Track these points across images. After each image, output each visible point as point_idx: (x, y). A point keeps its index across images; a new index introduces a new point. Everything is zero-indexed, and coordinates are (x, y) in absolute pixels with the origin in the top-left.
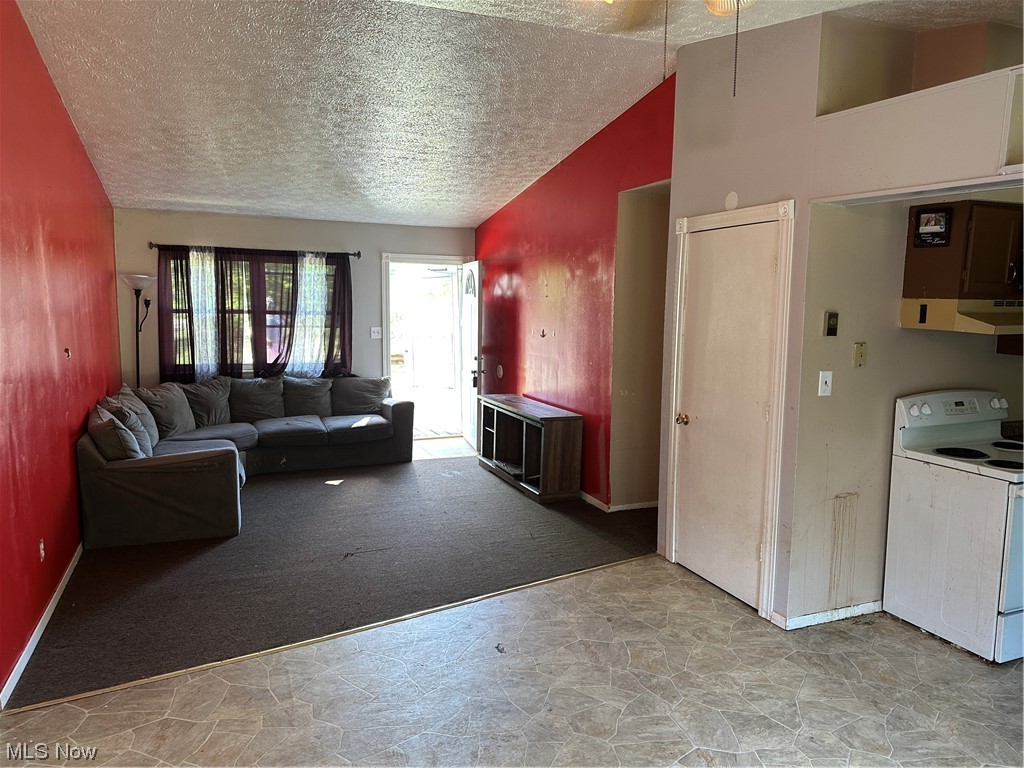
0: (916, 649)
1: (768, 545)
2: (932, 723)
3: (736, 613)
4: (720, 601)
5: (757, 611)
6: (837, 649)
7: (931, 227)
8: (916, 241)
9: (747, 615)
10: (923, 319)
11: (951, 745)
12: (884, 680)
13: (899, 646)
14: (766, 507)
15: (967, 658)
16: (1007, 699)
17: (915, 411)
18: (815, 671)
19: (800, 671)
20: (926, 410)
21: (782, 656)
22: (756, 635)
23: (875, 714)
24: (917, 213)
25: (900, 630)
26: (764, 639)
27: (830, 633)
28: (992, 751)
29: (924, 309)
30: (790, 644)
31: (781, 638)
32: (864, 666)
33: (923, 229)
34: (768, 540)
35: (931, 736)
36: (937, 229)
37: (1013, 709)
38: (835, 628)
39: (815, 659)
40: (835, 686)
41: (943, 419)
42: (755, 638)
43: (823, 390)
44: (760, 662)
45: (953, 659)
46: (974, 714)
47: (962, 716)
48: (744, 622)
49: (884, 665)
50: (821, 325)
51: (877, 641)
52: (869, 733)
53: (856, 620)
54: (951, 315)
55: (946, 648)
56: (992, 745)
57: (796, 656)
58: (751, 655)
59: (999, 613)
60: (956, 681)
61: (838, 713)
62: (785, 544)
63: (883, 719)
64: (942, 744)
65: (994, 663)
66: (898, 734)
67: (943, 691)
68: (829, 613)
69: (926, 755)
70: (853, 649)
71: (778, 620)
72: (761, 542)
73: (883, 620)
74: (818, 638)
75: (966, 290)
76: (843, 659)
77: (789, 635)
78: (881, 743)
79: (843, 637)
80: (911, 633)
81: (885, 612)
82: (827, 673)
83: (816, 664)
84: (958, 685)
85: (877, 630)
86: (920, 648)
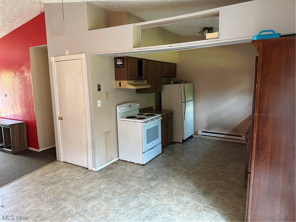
0: (127, 167)
1: (89, 150)
2: (132, 183)
3: (82, 171)
4: (78, 169)
5: (88, 169)
6: (110, 172)
7: (119, 63)
8: (116, 66)
9: (85, 170)
10: (120, 86)
11: (137, 187)
12: (121, 176)
13: (124, 167)
14: (87, 139)
15: (138, 165)
16: (146, 172)
17: (121, 109)
18: (105, 180)
19: (101, 181)
20: (123, 108)
21: (96, 179)
22: (88, 175)
23: (120, 186)
24: (116, 59)
25: (123, 163)
26: (91, 176)
27: (108, 169)
29: (120, 83)
30: (98, 175)
31: (95, 174)
32: (116, 175)
33: (118, 63)
34: (89, 148)
35: (132, 186)
36: (121, 63)
37: (148, 174)
38: (108, 167)
39: (104, 177)
40: (110, 182)
41: (127, 110)
42: (88, 176)
43: (99, 106)
44: (90, 182)
45: (135, 166)
46: (140, 178)
47: (138, 179)
48: (85, 173)
49: (121, 173)
50: (97, 89)
51: (118, 167)
52: (119, 191)
53: (113, 163)
54: (126, 85)
55: (133, 164)
56: (144, 184)
57: (100, 177)
58: (88, 181)
59: (143, 153)
60: (136, 171)
61: (111, 189)
62: (94, 148)
63: (121, 186)
65: (143, 165)
66: (125, 188)
67: (134, 174)
68: (107, 164)
69: (131, 191)
70: (113, 171)
71: (94, 169)
72: (87, 149)
73: (119, 162)
74: (104, 171)
75: (128, 78)
76: (111, 174)
77: (97, 172)
78: (122, 192)
79: (110, 169)
80: (126, 163)
81: (119, 160)
82: (107, 179)
83: (105, 178)
84: (137, 172)
85: (118, 165)
86: (128, 166)
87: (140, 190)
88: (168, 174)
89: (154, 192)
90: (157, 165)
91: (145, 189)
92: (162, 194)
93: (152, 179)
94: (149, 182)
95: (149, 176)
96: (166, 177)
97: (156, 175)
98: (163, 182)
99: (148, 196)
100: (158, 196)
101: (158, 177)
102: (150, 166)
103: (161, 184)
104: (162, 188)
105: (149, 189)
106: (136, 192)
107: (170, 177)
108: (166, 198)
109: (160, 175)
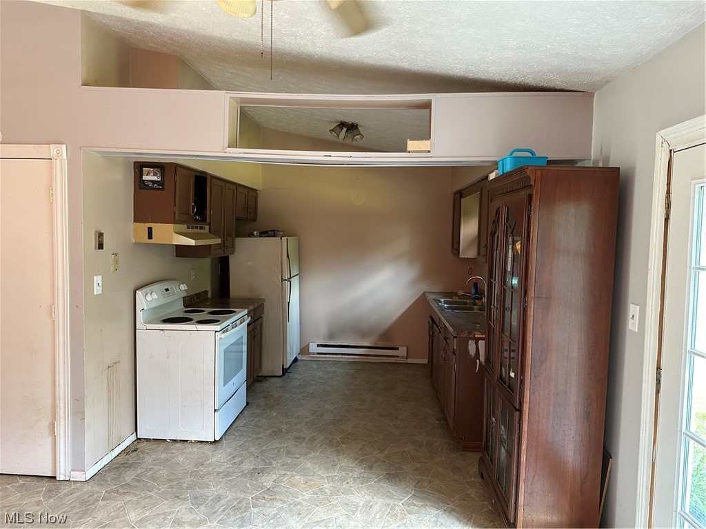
0: (173, 453)
1: (62, 420)
2: (213, 491)
3: (38, 487)
4: (16, 484)
5: (55, 477)
6: (129, 476)
7: (150, 177)
8: (140, 185)
9: (47, 484)
10: (150, 236)
11: (230, 497)
12: (171, 480)
13: (163, 456)
15: (200, 445)
16: (234, 457)
17: (149, 298)
18: (128, 498)
19: (119, 503)
20: (155, 296)
21: (98, 501)
22: (66, 495)
23: (183, 504)
24: (140, 167)
25: (155, 446)
26: (75, 495)
27: (117, 468)
28: (248, 488)
29: (150, 230)
30: (97, 489)
31: (87, 488)
32: (153, 478)
33: (145, 178)
35: (218, 499)
36: (155, 178)
37: (240, 461)
38: (117, 463)
39: (120, 490)
40: (147, 500)
41: (163, 301)
42: (68, 498)
43: (97, 290)
44: (85, 513)
45: (195, 449)
46: (227, 474)
47: (223, 478)
48: (50, 491)
49: (164, 472)
50: (93, 242)
51: (148, 459)
52: (188, 517)
53: (126, 451)
55: (187, 445)
56: (246, 486)
57: (107, 495)
58: (75, 511)
59: (215, 410)
60: (205, 461)
61: (162, 516)
62: (78, 413)
63: (189, 504)
64: (227, 499)
65: (215, 441)
66: (202, 508)
67: (204, 470)
68: (109, 454)
69: (224, 510)
70: (139, 472)
71: (78, 476)
73: (141, 445)
74: (112, 475)
76: (138, 481)
77: (91, 483)
78: (199, 519)
79: (126, 467)
80: (163, 445)
81: (140, 439)
82: (136, 495)
83: (124, 493)
84: (208, 462)
85: (143, 452)
86: (175, 451)
87: (244, 503)
88: (289, 453)
89: (281, 500)
90: (249, 437)
91: (257, 498)
92: (303, 500)
93: (258, 472)
94: (256, 479)
95: (248, 466)
96: (289, 460)
97: (264, 460)
98: (289, 473)
99: (273, 513)
100: (296, 505)
101: (271, 464)
102: (235, 443)
103: (286, 478)
104: (294, 485)
105: (266, 497)
106: (236, 509)
107: (298, 458)
108: (317, 505)
109: (271, 458)
